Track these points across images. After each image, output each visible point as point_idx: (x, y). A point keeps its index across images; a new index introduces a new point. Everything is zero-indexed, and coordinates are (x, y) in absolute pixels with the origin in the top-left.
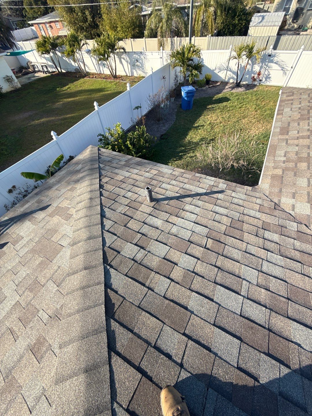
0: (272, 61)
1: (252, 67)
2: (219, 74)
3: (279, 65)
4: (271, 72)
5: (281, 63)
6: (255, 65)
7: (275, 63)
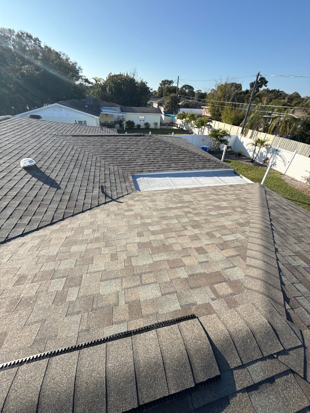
0: (278, 154)
1: (267, 154)
2: (249, 153)
3: (282, 158)
4: (277, 161)
5: (283, 157)
6: (268, 154)
7: (280, 156)
